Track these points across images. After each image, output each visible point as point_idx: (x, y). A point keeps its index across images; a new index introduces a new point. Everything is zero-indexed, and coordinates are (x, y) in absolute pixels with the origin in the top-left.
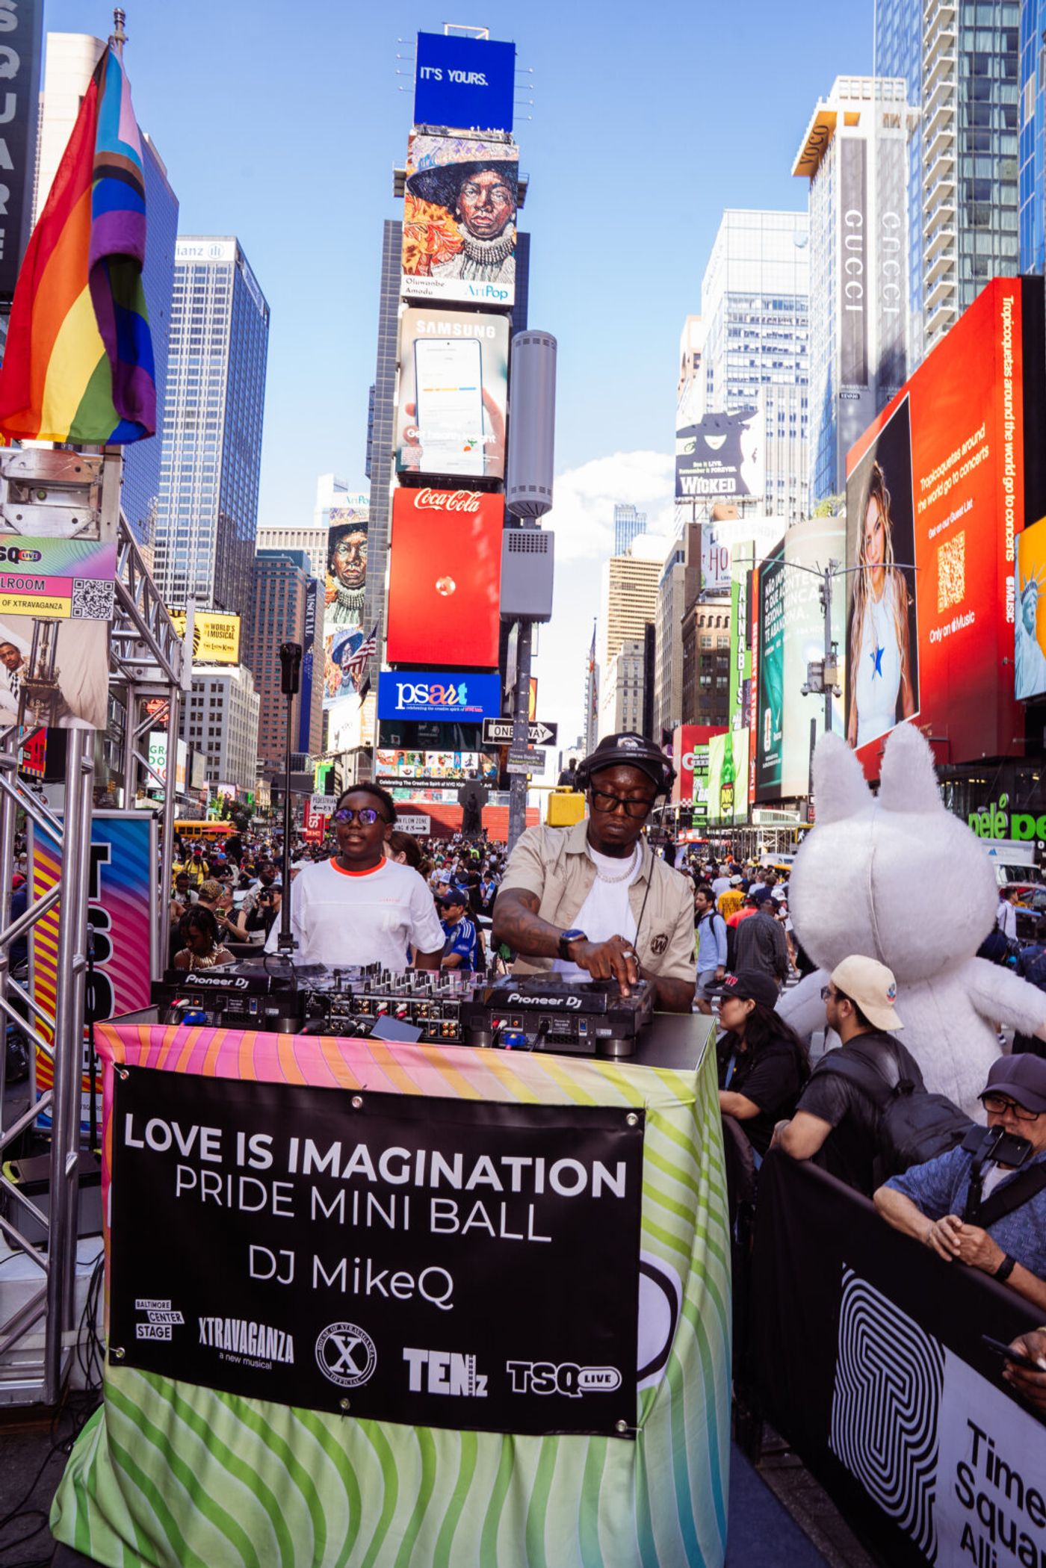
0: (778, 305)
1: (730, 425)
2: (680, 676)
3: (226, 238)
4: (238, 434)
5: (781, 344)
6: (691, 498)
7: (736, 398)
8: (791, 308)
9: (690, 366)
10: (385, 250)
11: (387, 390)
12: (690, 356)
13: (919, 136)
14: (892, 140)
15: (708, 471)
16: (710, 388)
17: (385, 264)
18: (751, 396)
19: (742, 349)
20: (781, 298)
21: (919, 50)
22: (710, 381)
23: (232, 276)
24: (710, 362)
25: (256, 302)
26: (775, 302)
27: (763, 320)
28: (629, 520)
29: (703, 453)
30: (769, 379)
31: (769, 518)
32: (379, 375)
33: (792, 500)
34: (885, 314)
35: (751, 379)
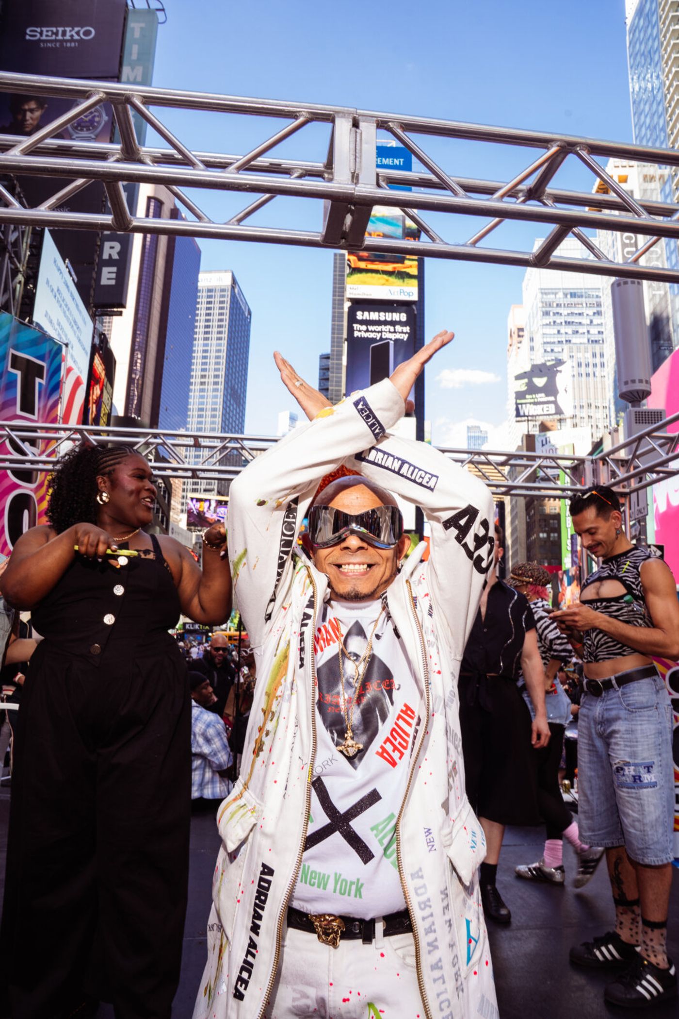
0: (573, 295)
1: (548, 370)
2: (524, 533)
3: (226, 271)
4: (233, 388)
5: (577, 319)
6: (526, 418)
7: (550, 354)
8: (582, 296)
9: (515, 336)
10: (335, 271)
11: (337, 355)
12: (515, 330)
13: (670, 186)
14: (651, 189)
15: (536, 400)
16: (532, 349)
17: (335, 279)
18: (559, 352)
19: (552, 323)
20: (575, 291)
21: (665, 137)
22: (532, 344)
23: (229, 293)
24: (531, 333)
25: (243, 307)
26: (571, 294)
27: (564, 305)
28: (477, 434)
29: (532, 389)
30: (570, 341)
31: (575, 429)
32: (332, 346)
33: (590, 417)
34: (654, 295)
35: (559, 342)
